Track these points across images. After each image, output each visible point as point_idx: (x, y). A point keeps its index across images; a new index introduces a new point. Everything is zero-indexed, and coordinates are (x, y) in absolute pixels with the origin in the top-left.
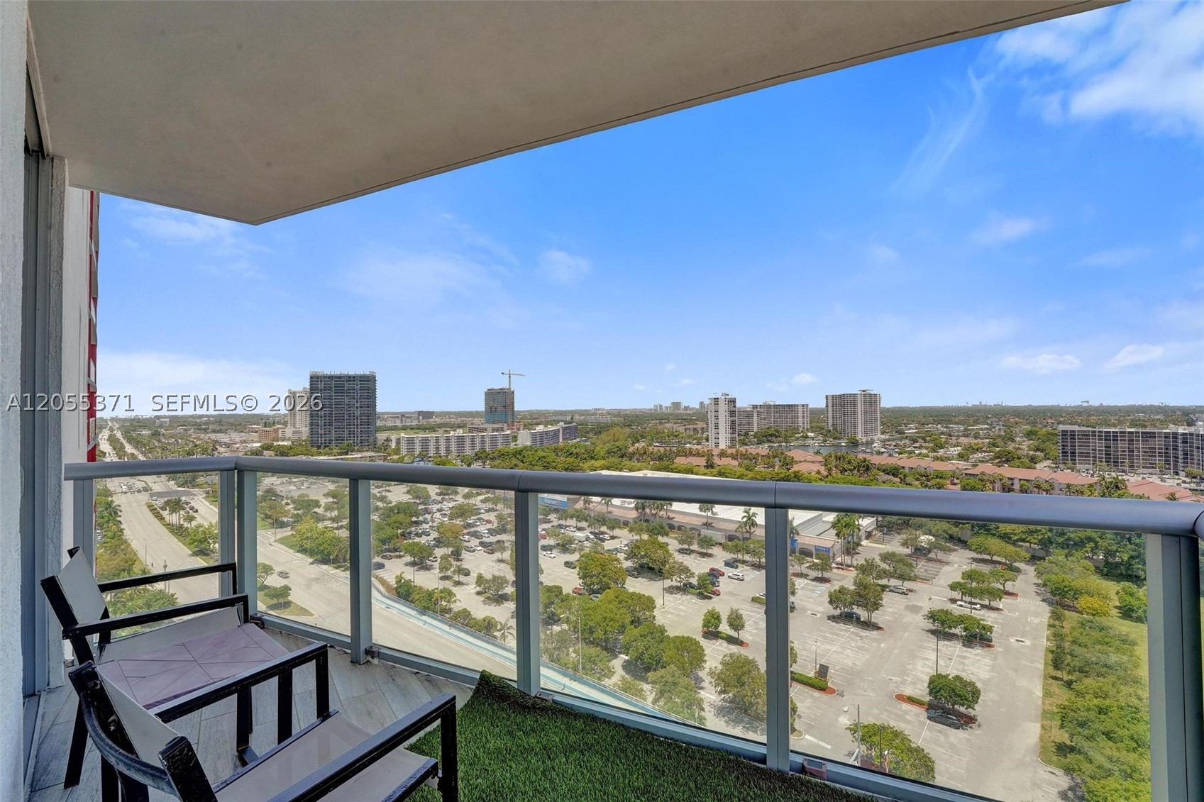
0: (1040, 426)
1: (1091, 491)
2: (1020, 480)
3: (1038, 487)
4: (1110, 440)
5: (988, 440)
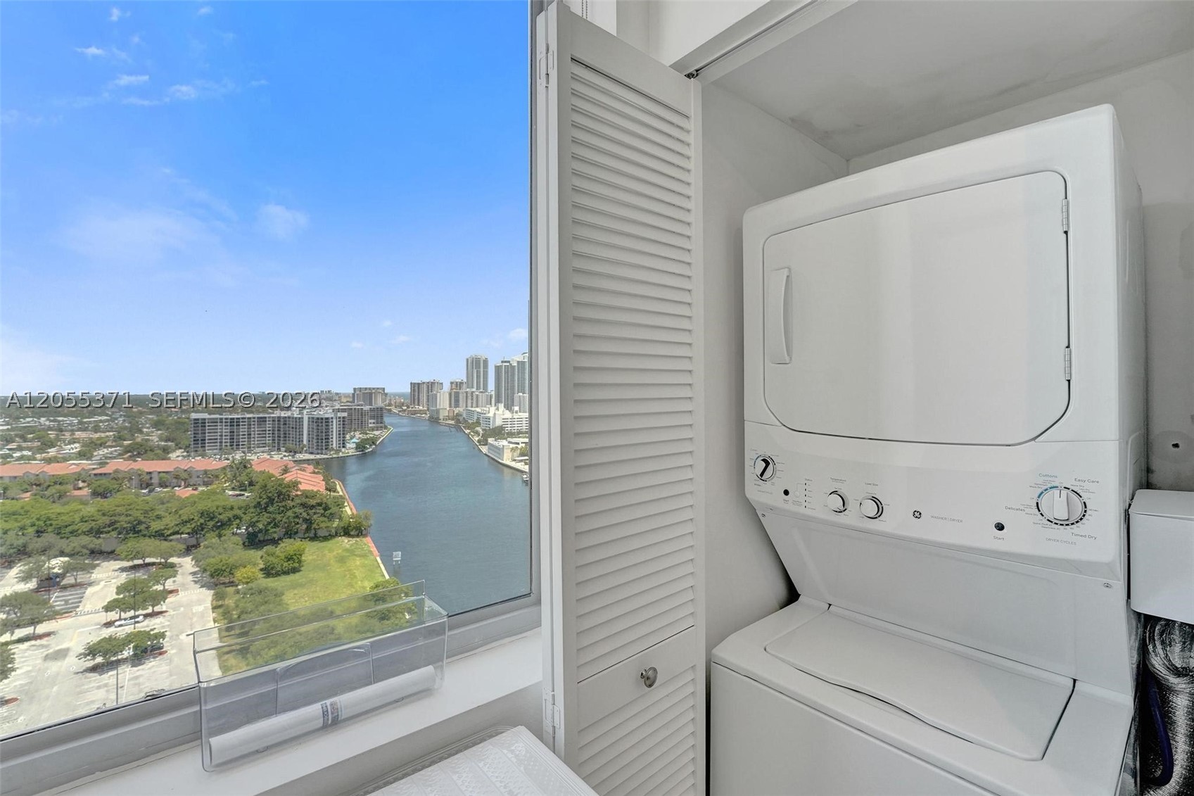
0: (165, 415)
1: (224, 474)
2: (160, 472)
3: (177, 477)
4: (233, 426)
5: (111, 434)
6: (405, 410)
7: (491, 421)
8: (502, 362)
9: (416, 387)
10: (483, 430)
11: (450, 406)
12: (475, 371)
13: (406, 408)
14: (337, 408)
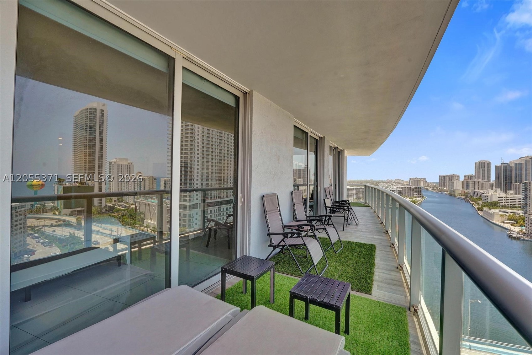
6: (435, 189)
7: (489, 198)
8: (501, 164)
9: (443, 178)
10: (482, 203)
11: (463, 188)
12: (481, 170)
13: (436, 188)
14: (399, 186)
